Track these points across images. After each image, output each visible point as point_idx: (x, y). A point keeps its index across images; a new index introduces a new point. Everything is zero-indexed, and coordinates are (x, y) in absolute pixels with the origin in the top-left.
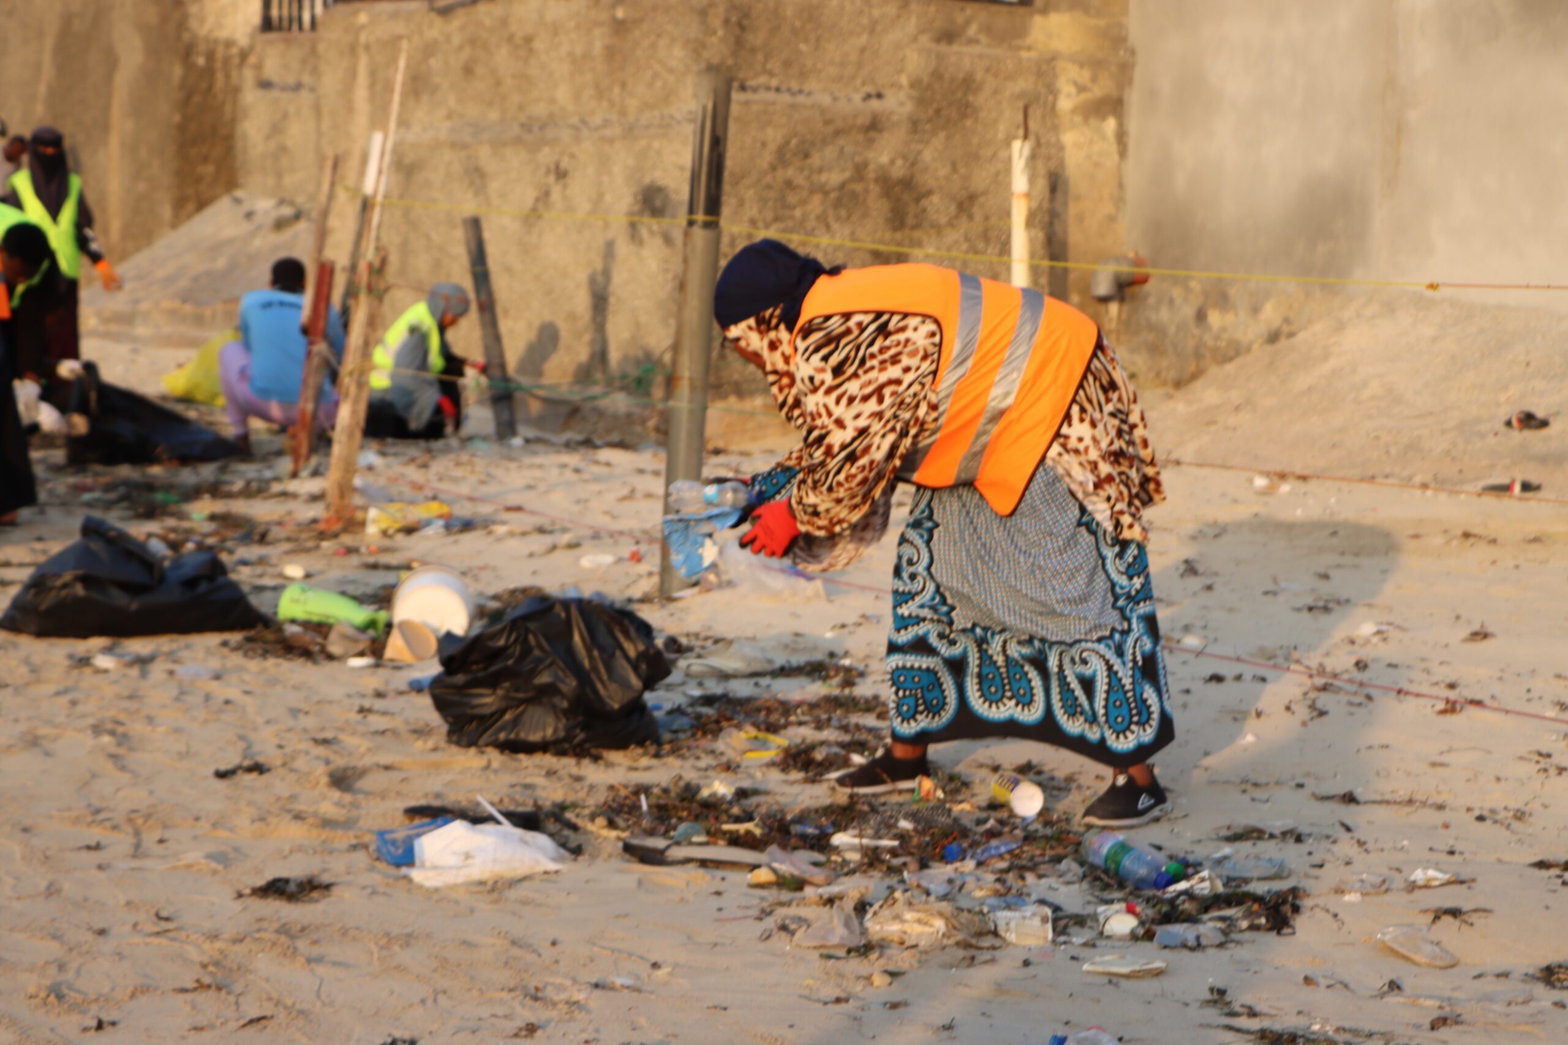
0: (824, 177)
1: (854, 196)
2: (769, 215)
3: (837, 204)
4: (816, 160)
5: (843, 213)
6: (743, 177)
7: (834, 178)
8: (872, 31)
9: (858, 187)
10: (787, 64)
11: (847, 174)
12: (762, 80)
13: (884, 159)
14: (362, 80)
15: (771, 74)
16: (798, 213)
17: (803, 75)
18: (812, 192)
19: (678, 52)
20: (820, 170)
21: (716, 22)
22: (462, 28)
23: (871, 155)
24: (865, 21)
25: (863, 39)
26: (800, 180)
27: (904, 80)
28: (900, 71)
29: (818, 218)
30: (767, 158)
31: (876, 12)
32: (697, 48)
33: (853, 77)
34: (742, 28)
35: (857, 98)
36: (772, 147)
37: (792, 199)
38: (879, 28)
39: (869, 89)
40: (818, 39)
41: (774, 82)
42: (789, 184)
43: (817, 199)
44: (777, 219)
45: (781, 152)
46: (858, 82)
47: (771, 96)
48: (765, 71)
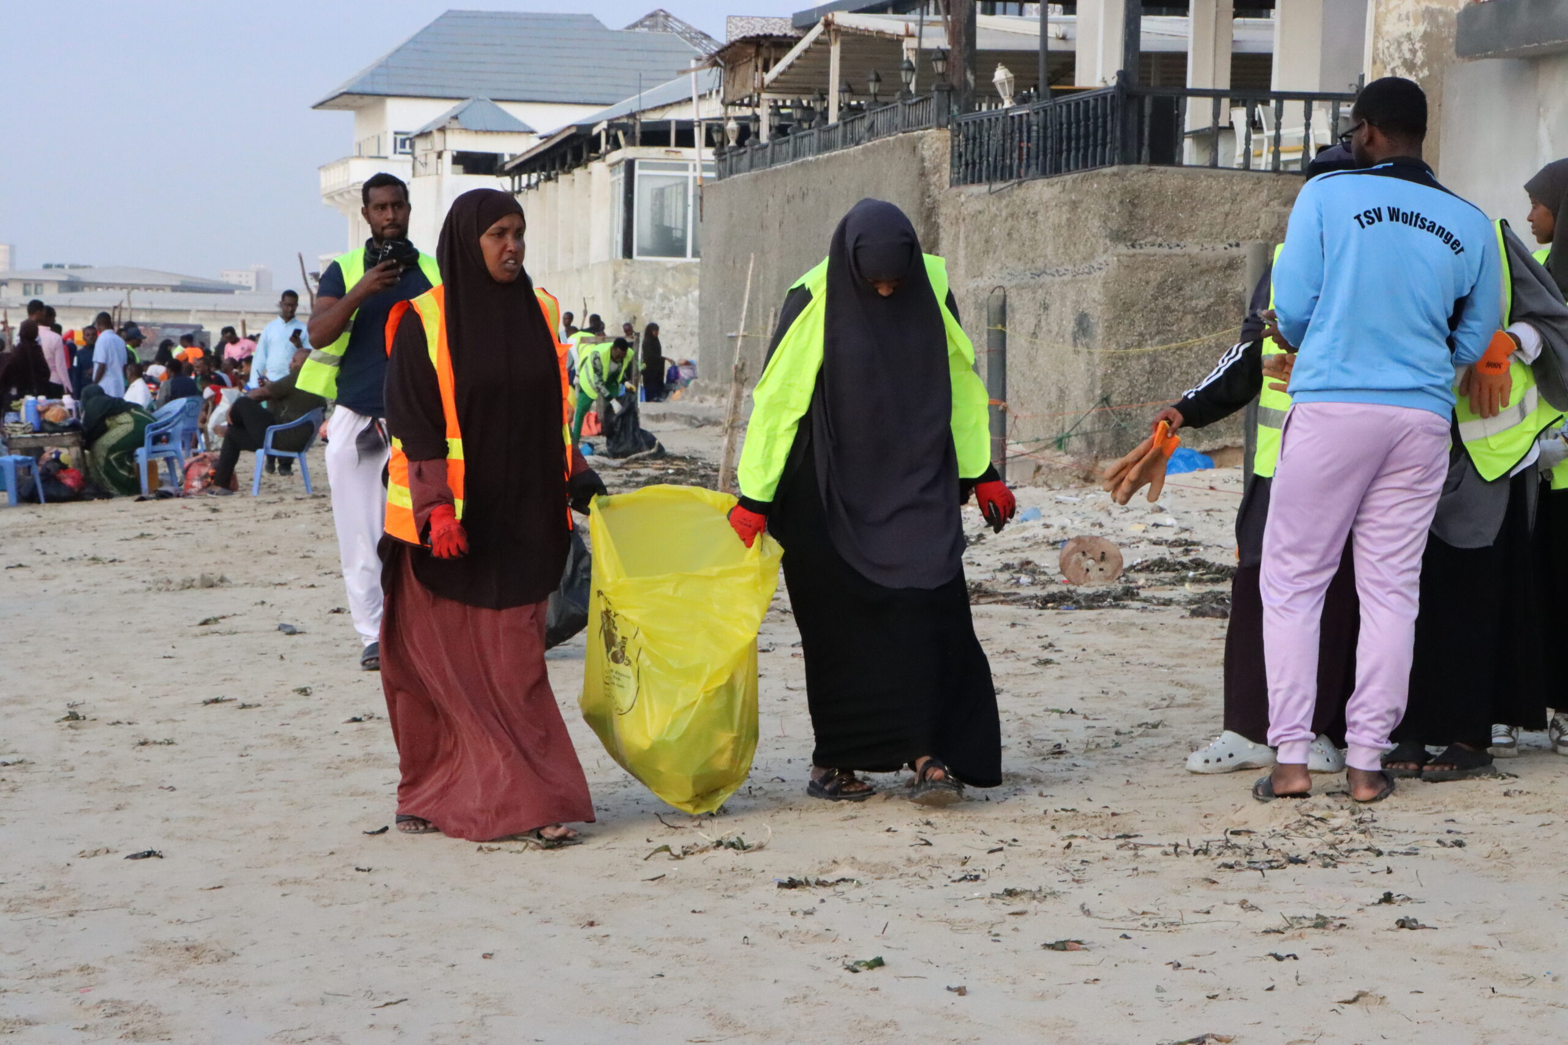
0: (1194, 303)
1: (1218, 314)
2: (1154, 330)
3: (1205, 320)
4: (1187, 291)
5: (1210, 327)
6: (1133, 306)
7: (1202, 303)
8: (1233, 201)
9: (1222, 309)
10: (1169, 227)
11: (1212, 300)
12: (1150, 239)
13: (1240, 289)
14: (962, 244)
15: (1157, 234)
16: (1175, 328)
17: (1182, 234)
18: (1185, 313)
19: (1097, 223)
20: (1191, 298)
21: (1115, 203)
22: (1007, 206)
23: (1229, 286)
24: (1227, 194)
25: (1227, 207)
26: (1175, 305)
27: (1258, 233)
28: (1257, 227)
29: (1190, 331)
30: (1150, 291)
31: (1236, 188)
32: (1105, 219)
33: (1221, 233)
34: (1134, 205)
35: (1220, 247)
36: (1154, 284)
37: (1170, 318)
38: (1239, 198)
39: (1232, 241)
40: (1193, 209)
41: (1160, 240)
42: (1167, 308)
43: (1189, 317)
44: (1158, 333)
45: (1161, 286)
46: (1225, 236)
47: (1155, 249)
48: (1152, 233)
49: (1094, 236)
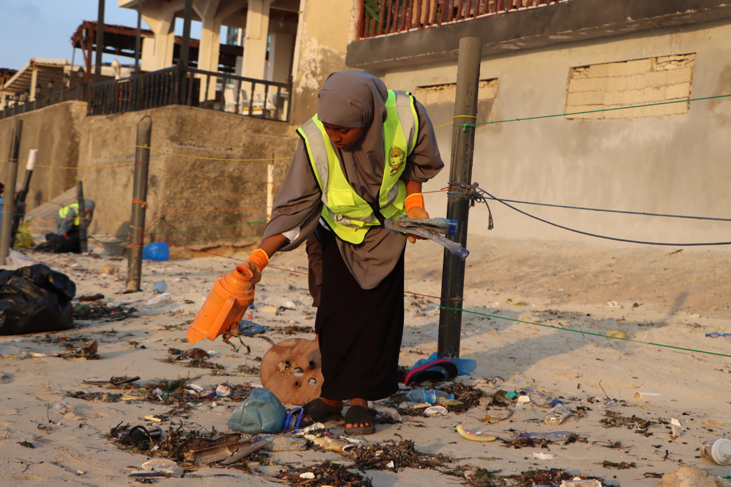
0: (209, 175)
1: (220, 181)
2: (188, 186)
3: (214, 184)
4: (206, 169)
5: (216, 187)
6: (179, 173)
7: (213, 175)
8: (230, 128)
9: (222, 179)
10: (199, 137)
11: (217, 174)
12: (189, 142)
13: (231, 170)
14: (91, 142)
15: (193, 140)
16: (199, 186)
17: (204, 141)
18: (204, 179)
19: (163, 132)
20: (208, 172)
21: (173, 122)
22: (115, 124)
23: (226, 168)
24: (227, 124)
25: (227, 130)
26: (200, 175)
27: (241, 144)
28: (240, 142)
29: (206, 188)
30: (188, 167)
31: (232, 122)
32: (167, 130)
33: (223, 143)
34: (183, 125)
35: (223, 149)
36: (190, 164)
37: (197, 181)
38: (233, 127)
39: (228, 147)
40: (210, 130)
41: (194, 143)
42: (196, 176)
43: (206, 182)
44: (191, 188)
45: (193, 166)
46: (225, 144)
47: (191, 147)
48: (190, 139)
49: (161, 138)
